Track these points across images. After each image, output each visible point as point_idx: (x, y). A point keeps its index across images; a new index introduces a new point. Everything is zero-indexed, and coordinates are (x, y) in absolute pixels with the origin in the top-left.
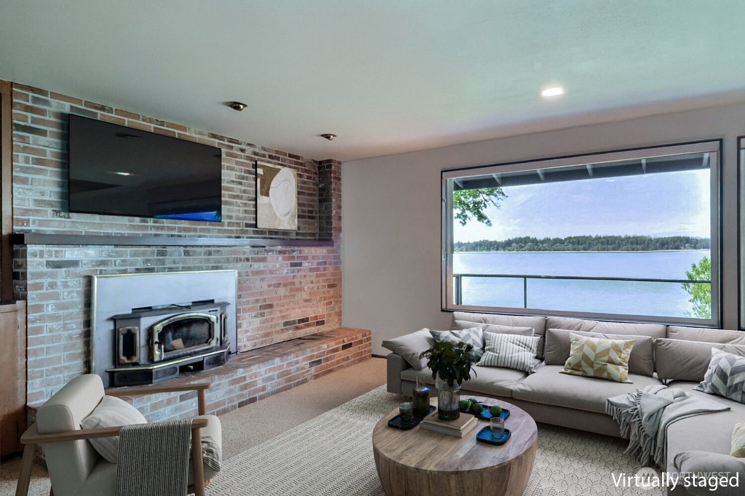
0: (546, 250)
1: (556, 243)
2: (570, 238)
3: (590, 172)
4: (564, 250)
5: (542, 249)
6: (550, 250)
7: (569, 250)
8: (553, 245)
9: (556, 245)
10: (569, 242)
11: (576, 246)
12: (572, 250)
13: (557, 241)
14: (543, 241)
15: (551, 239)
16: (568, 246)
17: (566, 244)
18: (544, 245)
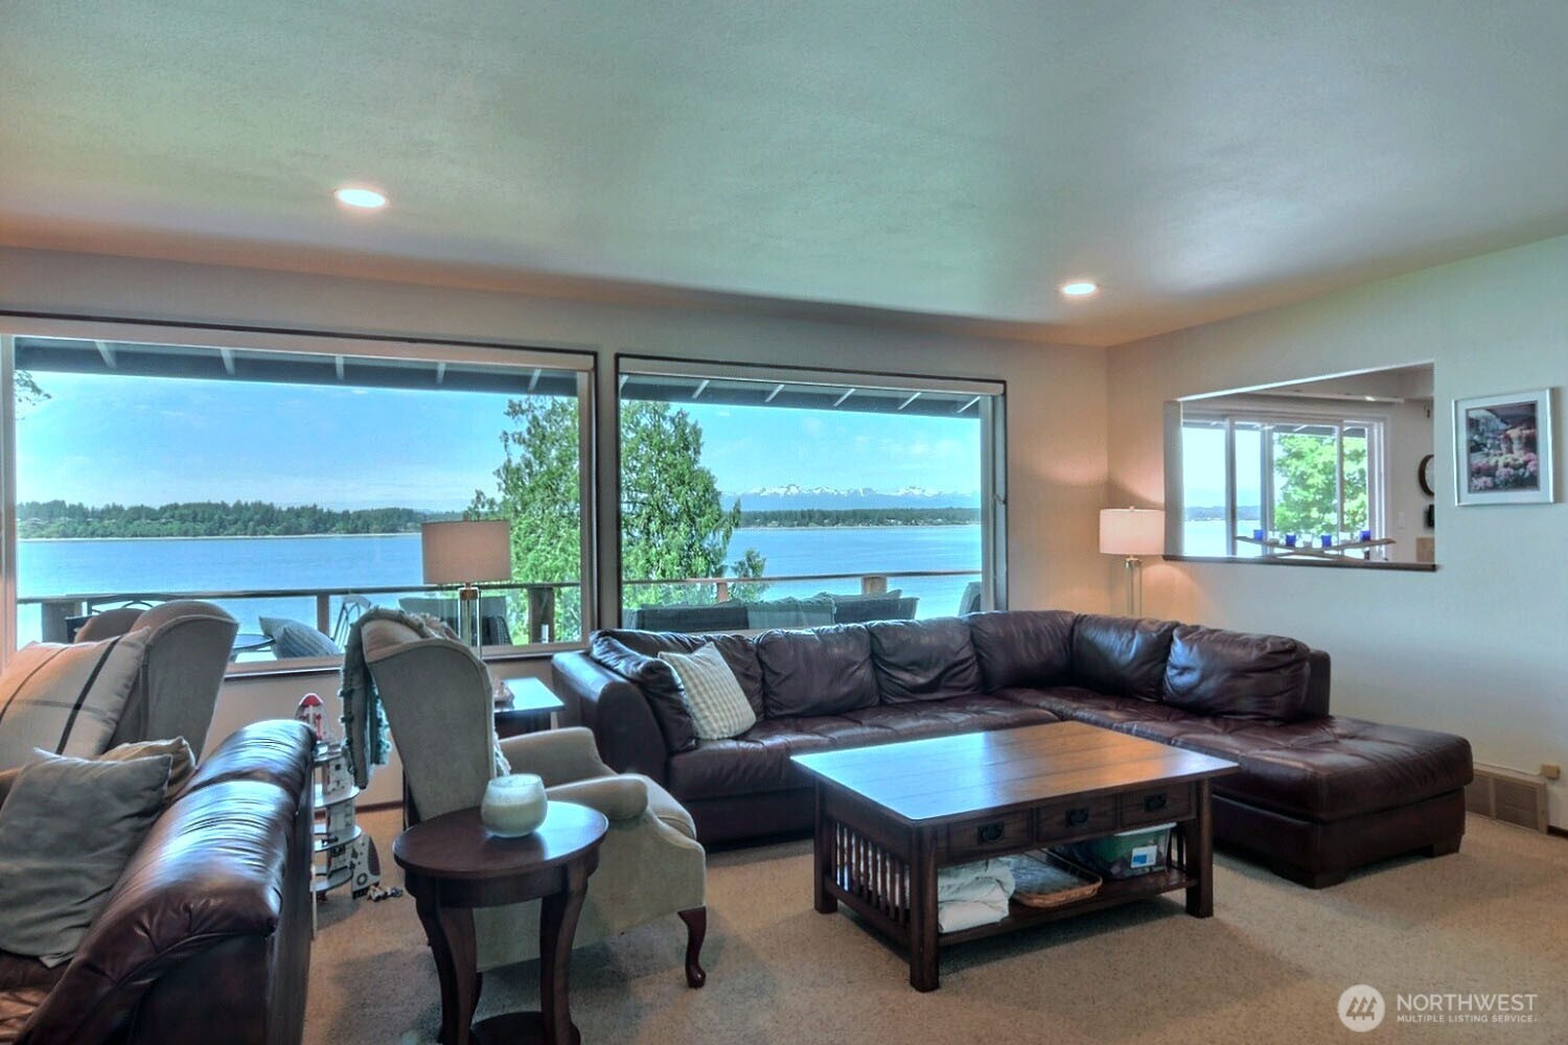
0: (111, 535)
1: (139, 518)
2: (176, 507)
3: (340, 370)
4: (159, 536)
5: (100, 532)
6: (123, 536)
7: (172, 535)
8: (131, 523)
9: (136, 523)
10: (173, 517)
11: (189, 525)
12: (180, 535)
13: (139, 513)
14: (103, 511)
15: (126, 508)
16: (169, 526)
17: (163, 520)
18: (106, 522)
